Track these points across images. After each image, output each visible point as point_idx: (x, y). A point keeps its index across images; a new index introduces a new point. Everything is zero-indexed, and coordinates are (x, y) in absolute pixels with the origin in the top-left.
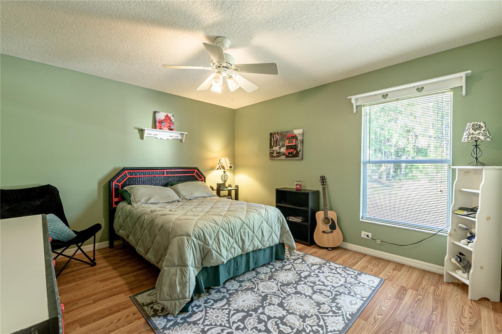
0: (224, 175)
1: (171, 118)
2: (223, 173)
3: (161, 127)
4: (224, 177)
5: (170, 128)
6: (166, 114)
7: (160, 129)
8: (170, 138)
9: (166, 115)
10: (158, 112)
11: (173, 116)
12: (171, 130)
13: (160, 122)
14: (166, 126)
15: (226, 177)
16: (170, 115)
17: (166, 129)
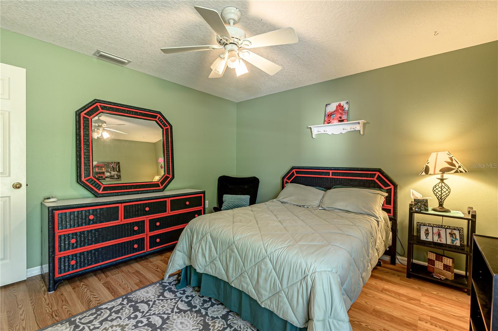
0: (440, 185)
1: (344, 107)
2: (439, 181)
3: (329, 120)
4: (440, 189)
5: (341, 119)
6: (337, 104)
7: (328, 123)
8: (344, 132)
9: (339, 105)
10: (329, 104)
11: (347, 103)
12: (342, 121)
13: (330, 115)
14: (336, 118)
15: (445, 190)
16: (343, 103)
17: (336, 122)
